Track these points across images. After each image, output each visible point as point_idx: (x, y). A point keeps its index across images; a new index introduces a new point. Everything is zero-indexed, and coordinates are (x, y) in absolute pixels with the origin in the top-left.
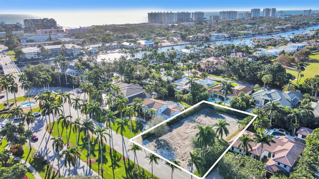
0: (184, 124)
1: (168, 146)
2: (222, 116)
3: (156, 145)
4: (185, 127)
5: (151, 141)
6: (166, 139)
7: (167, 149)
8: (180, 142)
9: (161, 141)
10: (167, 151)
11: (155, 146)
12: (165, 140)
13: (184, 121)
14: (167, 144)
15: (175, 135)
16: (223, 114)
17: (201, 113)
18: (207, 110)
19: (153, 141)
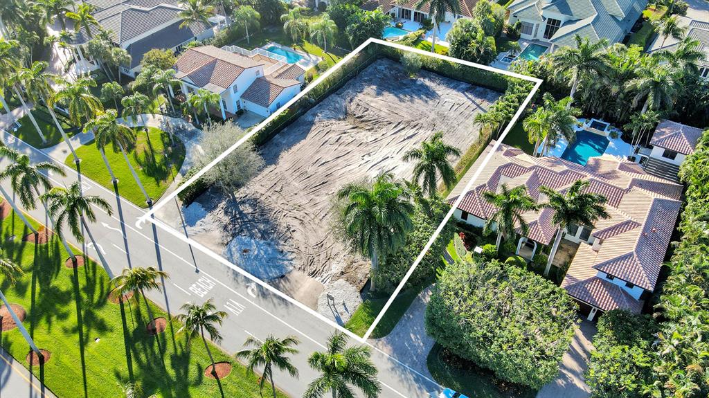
0: (313, 128)
1: (267, 221)
2: (427, 88)
3: (226, 219)
4: (317, 138)
5: (210, 208)
6: (258, 195)
7: (264, 234)
8: (302, 200)
9: (243, 203)
11: (225, 228)
12: (255, 200)
14: (263, 213)
15: (287, 174)
16: (430, 79)
17: (365, 81)
18: (382, 68)
19: (216, 207)
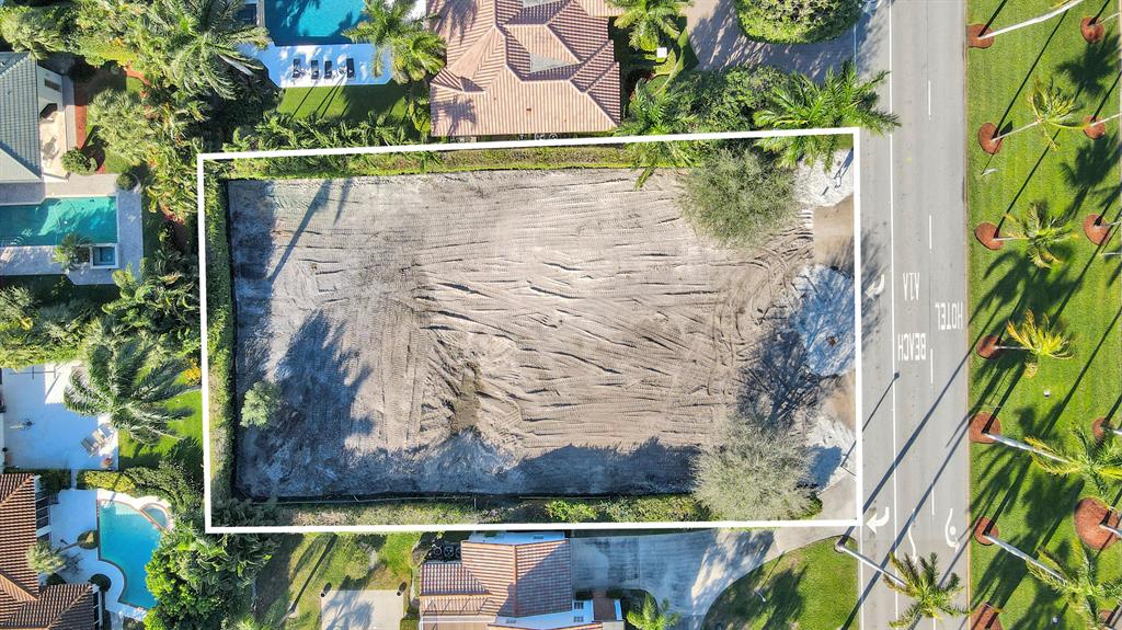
1: (767, 360)
2: (293, 350)
6: (733, 409)
8: (699, 345)
9: (759, 418)
10: (804, 337)
12: (742, 407)
13: (502, 476)
15: (665, 405)
18: (274, 471)
